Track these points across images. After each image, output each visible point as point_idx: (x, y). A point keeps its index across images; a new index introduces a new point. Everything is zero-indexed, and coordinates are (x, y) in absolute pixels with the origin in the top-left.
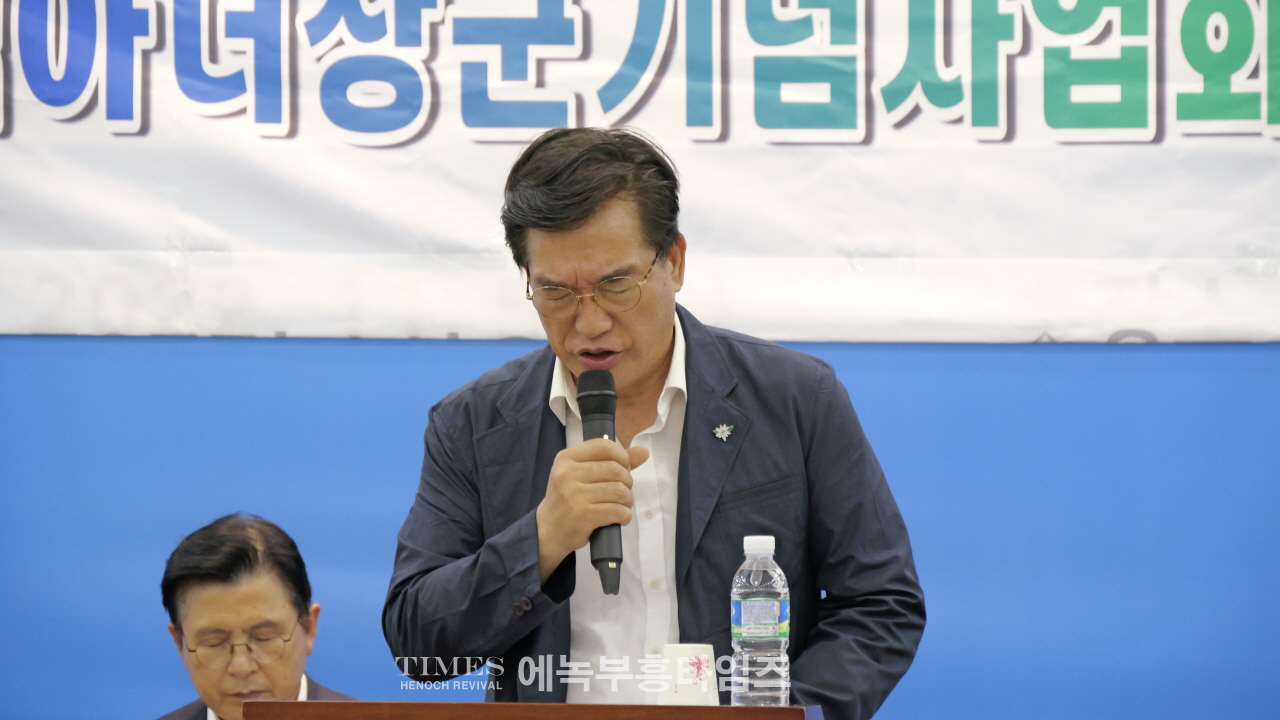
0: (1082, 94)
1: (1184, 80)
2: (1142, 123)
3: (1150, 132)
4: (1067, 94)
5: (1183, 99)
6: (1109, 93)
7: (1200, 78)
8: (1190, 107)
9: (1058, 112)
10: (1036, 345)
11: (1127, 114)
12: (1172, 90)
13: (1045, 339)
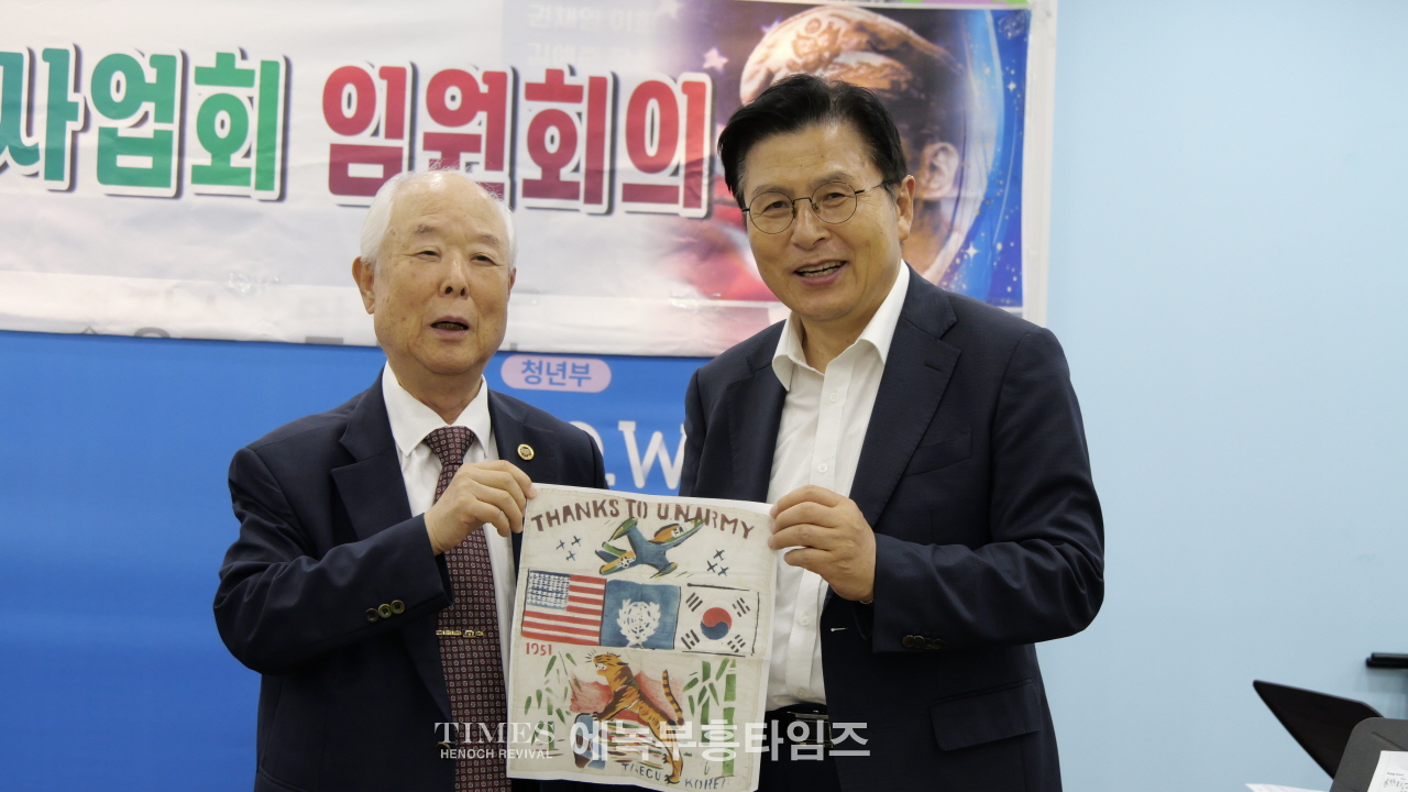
0: (124, 161)
1: (197, 156)
2: (167, 184)
3: (172, 191)
4: (114, 161)
5: (196, 169)
6: (144, 162)
7: (209, 155)
8: (201, 175)
9: (107, 173)
10: (83, 336)
11: (156, 177)
12: (189, 162)
13: (89, 332)
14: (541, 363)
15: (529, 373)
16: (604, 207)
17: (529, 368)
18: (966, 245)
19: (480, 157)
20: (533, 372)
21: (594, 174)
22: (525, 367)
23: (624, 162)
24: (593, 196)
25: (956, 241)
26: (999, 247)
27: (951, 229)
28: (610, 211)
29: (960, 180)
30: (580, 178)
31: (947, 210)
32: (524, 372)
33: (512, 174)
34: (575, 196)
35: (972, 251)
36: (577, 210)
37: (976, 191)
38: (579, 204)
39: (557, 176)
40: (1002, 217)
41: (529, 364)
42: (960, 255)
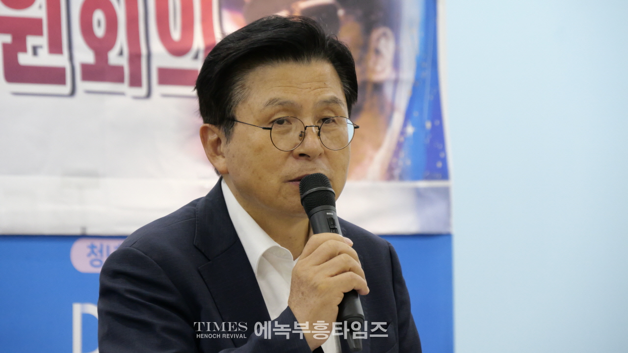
14: (102, 246)
15: (93, 257)
16: (143, 91)
17: (93, 252)
18: (405, 125)
19: (42, 41)
20: (96, 255)
21: (135, 58)
22: (89, 251)
23: (157, 46)
24: (135, 82)
25: (398, 119)
26: (428, 125)
27: (393, 109)
28: (149, 95)
29: (396, 64)
30: (124, 62)
31: (388, 90)
32: (89, 255)
33: (71, 58)
34: (121, 80)
35: (410, 130)
36: (122, 94)
37: (408, 74)
38: (124, 87)
39: (106, 59)
40: (428, 98)
41: (92, 247)
42: (403, 133)
